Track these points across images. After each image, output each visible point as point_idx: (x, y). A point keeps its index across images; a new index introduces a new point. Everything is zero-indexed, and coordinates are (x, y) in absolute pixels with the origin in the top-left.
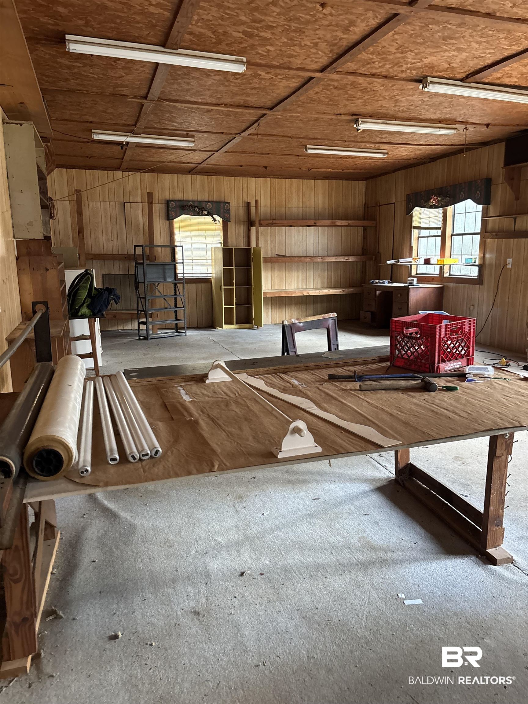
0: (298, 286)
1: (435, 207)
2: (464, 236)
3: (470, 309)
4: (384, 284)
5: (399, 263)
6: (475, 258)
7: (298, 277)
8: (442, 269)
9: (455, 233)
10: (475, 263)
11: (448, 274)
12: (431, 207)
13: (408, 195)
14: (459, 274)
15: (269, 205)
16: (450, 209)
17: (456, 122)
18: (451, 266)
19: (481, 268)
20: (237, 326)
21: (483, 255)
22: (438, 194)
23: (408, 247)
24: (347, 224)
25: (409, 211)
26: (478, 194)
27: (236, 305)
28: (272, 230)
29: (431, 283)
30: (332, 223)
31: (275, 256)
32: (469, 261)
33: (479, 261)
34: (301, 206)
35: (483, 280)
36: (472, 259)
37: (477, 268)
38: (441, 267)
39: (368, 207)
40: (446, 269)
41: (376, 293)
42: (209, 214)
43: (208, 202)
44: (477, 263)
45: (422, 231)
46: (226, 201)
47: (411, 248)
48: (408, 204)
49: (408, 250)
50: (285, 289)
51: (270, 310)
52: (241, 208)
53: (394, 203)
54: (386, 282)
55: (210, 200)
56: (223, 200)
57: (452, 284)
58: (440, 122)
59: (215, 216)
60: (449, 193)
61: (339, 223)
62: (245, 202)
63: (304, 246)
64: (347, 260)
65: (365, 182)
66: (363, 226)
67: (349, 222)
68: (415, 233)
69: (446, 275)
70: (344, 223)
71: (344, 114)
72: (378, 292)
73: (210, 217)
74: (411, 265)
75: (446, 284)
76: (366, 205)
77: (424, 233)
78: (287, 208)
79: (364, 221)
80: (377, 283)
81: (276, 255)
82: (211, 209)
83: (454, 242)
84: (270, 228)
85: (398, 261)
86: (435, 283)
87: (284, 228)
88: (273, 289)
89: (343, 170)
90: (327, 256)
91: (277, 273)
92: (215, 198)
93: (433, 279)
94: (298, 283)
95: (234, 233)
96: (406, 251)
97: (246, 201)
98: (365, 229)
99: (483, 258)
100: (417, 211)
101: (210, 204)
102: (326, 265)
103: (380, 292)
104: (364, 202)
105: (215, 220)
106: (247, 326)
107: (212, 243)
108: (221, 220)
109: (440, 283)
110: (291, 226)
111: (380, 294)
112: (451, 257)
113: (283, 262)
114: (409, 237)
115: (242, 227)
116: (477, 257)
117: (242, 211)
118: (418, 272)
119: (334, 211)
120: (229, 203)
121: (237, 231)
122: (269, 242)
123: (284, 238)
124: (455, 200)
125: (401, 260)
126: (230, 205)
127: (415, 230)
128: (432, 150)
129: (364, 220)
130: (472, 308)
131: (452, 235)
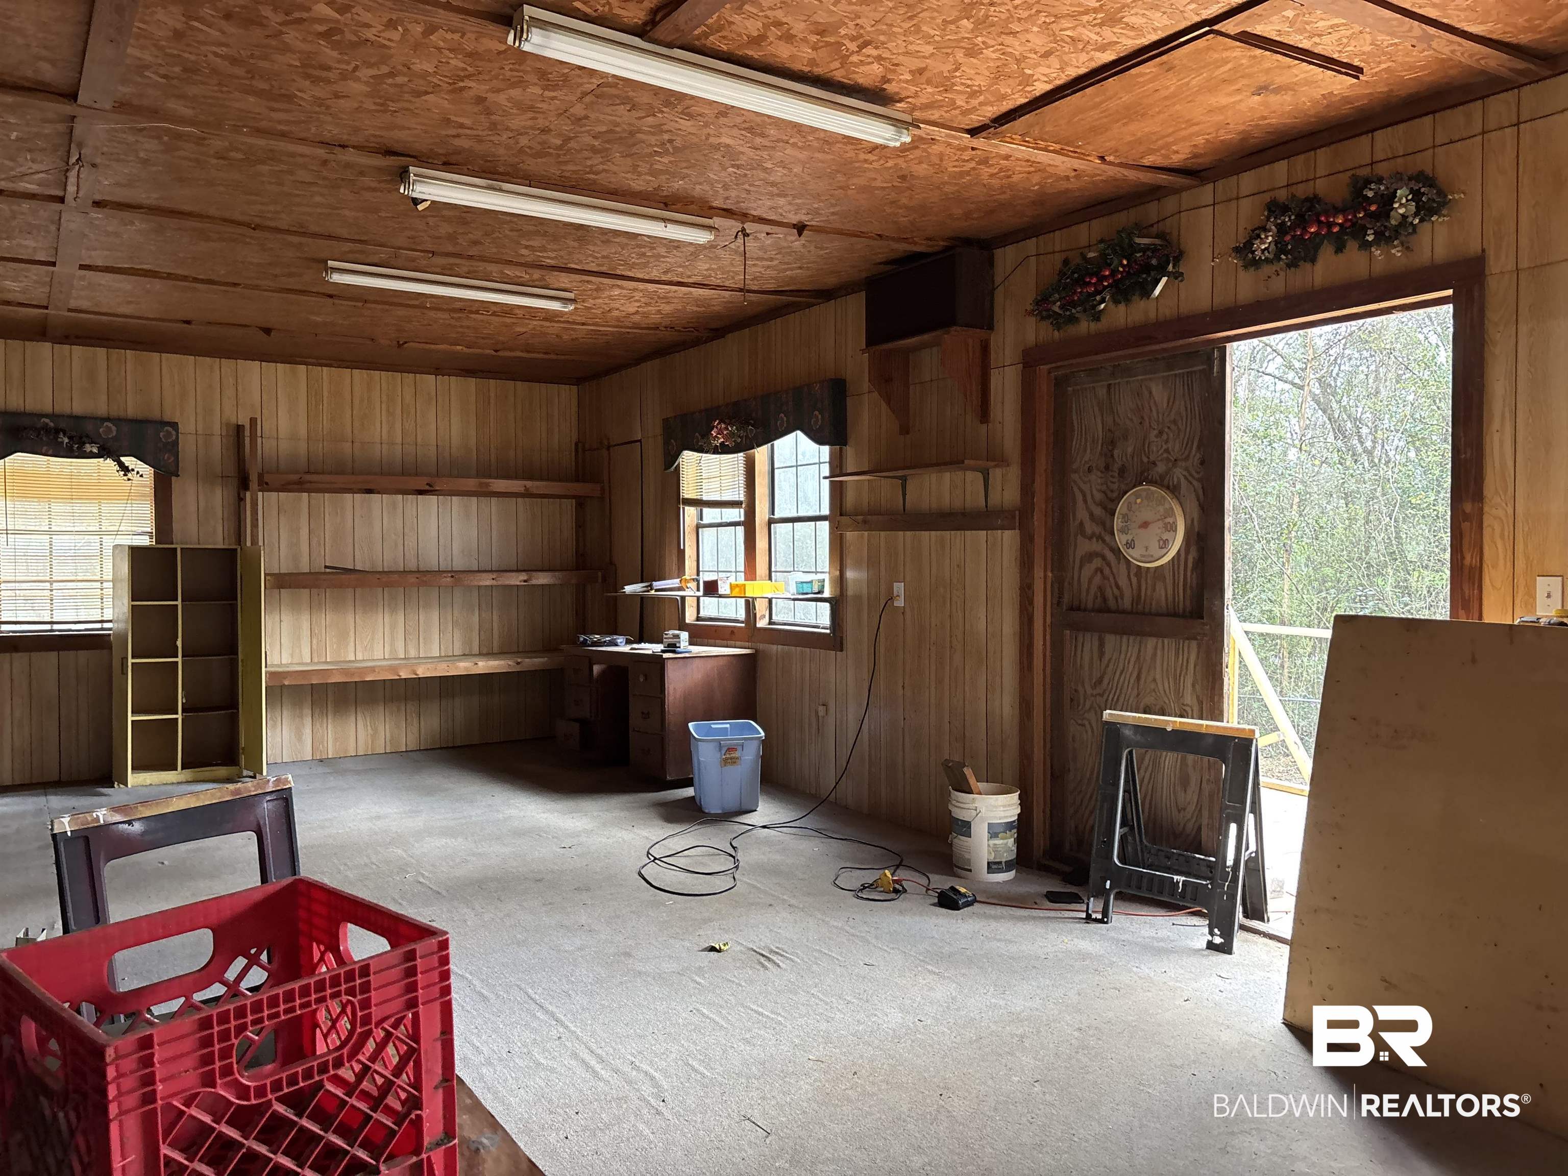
0: (393, 650)
1: (723, 450)
2: (798, 525)
3: (817, 712)
4: (616, 645)
5: (653, 592)
6: (819, 581)
7: (393, 627)
8: (750, 605)
9: (777, 515)
10: (819, 593)
11: (767, 619)
12: (716, 451)
13: (666, 421)
14: (791, 620)
15: (303, 431)
16: (761, 454)
17: (713, 211)
18: (774, 601)
19: (837, 604)
20: (187, 774)
21: (838, 573)
22: (728, 419)
23: (675, 551)
24: (522, 490)
25: (671, 458)
26: (817, 417)
27: (183, 711)
28: (313, 502)
29: (729, 643)
30: (481, 484)
31: (323, 570)
32: (807, 589)
33: (831, 588)
34: (399, 440)
35: (842, 638)
36: (811, 582)
37: (827, 605)
38: (747, 603)
39: (584, 450)
40: (761, 608)
41: (591, 670)
42: (103, 453)
43: (108, 419)
44: (827, 594)
45: (706, 511)
46: (166, 419)
47: (681, 554)
48: (666, 443)
49: (675, 559)
50: (355, 661)
51: (308, 721)
52: (217, 440)
53: (640, 441)
54: (620, 640)
55: (114, 413)
56: (156, 414)
57: (774, 647)
58: (666, 204)
59: (128, 461)
60: (754, 415)
61: (500, 485)
62: (228, 425)
63: (411, 542)
64: (525, 581)
65: (574, 388)
66: (573, 497)
67: (529, 483)
68: (690, 514)
69: (762, 623)
70: (516, 485)
71: (354, 147)
72: (596, 669)
73: (109, 461)
74: (683, 598)
75: (761, 646)
76: (580, 445)
77: (711, 515)
78: (356, 445)
79: (575, 484)
80: (595, 644)
81: (326, 567)
82: (115, 439)
83: (775, 538)
84: (305, 495)
85: (651, 586)
86: (738, 643)
87: (349, 496)
88: (316, 660)
89: (496, 351)
90: (479, 571)
91: (327, 618)
92: (132, 408)
93: (733, 632)
94: (392, 644)
95: (193, 508)
96: (671, 562)
97: (233, 420)
98: (581, 503)
99: (840, 581)
100: (689, 460)
101: (110, 425)
102: (475, 594)
103: (603, 666)
104: (575, 438)
105: (125, 469)
106: (222, 771)
107: (117, 533)
108: (147, 470)
109: (747, 644)
110: (369, 491)
111: (603, 673)
112: (770, 578)
113: (348, 587)
114: (675, 526)
115: (218, 493)
116: (826, 577)
117: (217, 448)
118: (702, 614)
119: (492, 459)
120: (174, 425)
121: (202, 504)
122: (304, 532)
123: (349, 524)
124: (769, 435)
125: (657, 584)
126: (177, 431)
127: (687, 508)
128: (698, 301)
129: (578, 481)
130: (821, 709)
131: (771, 522)
